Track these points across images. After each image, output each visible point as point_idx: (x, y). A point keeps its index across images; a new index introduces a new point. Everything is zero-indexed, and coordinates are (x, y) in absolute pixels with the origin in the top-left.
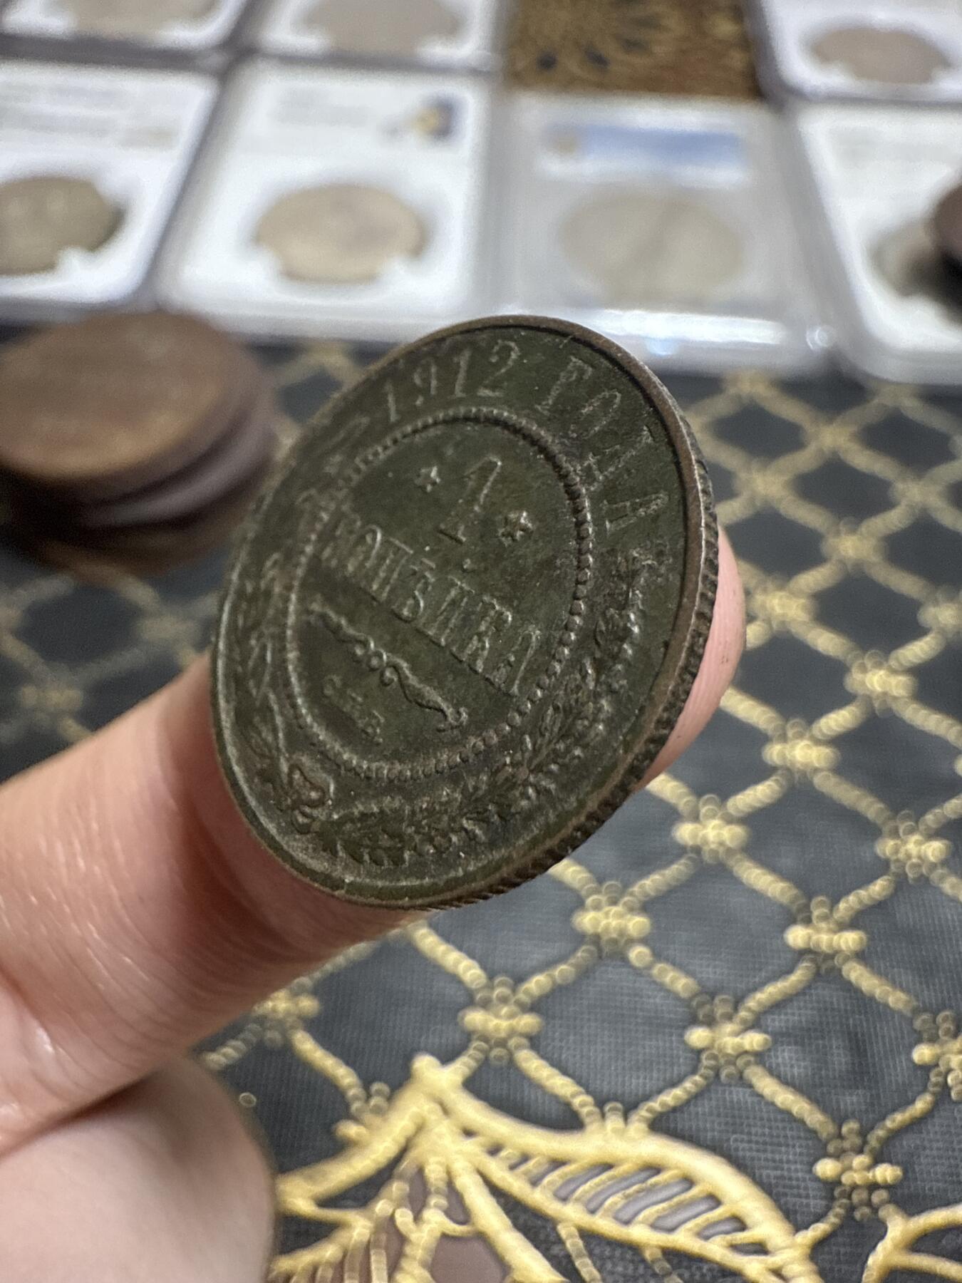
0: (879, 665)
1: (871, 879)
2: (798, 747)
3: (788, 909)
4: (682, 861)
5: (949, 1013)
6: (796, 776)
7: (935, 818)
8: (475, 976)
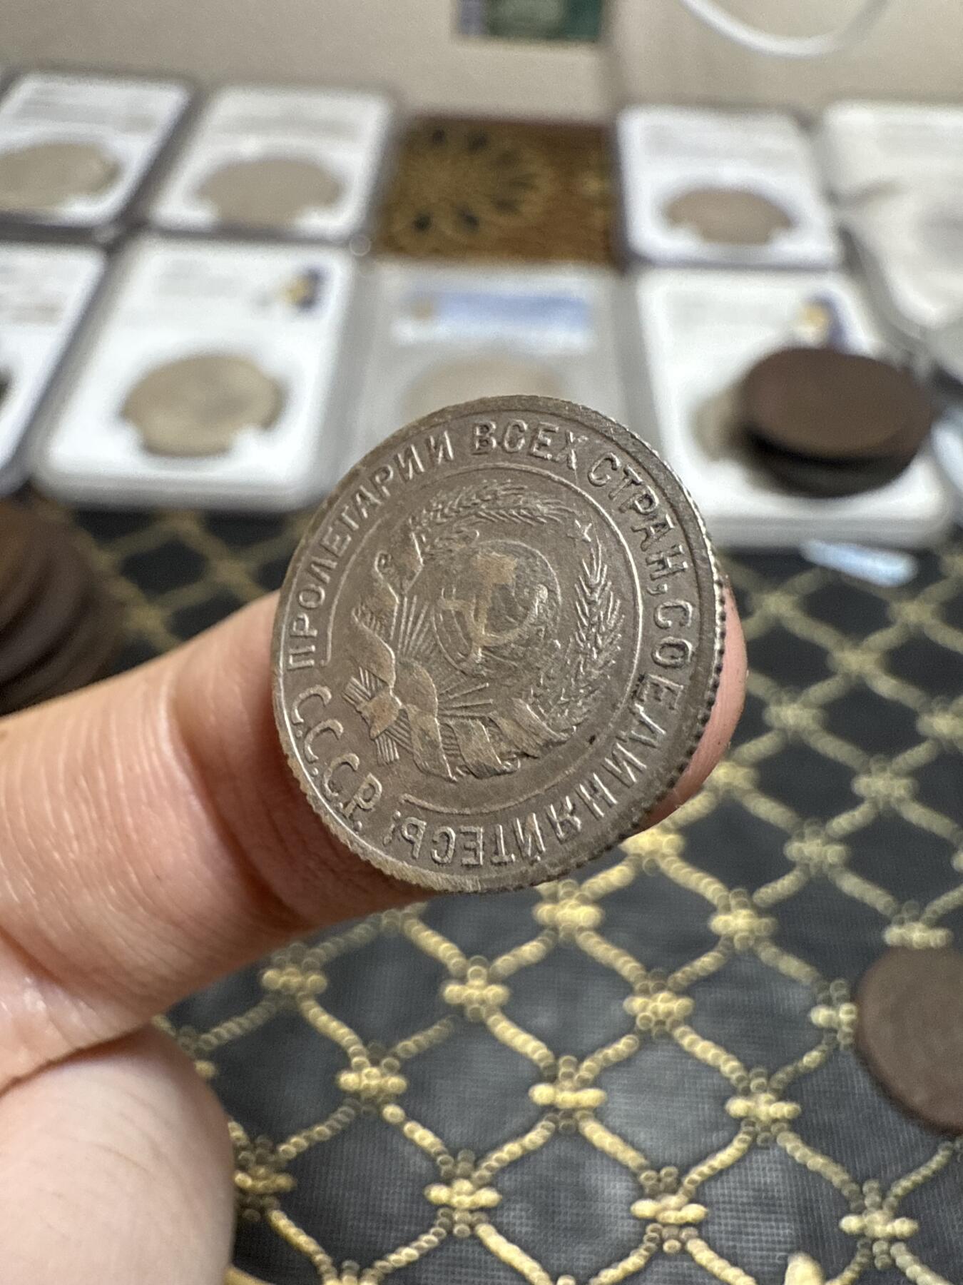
2: (567, 906)
3: (537, 1067)
4: (445, 1021)
5: (673, 1170)
6: (561, 935)
7: (684, 976)
8: (238, 1138)
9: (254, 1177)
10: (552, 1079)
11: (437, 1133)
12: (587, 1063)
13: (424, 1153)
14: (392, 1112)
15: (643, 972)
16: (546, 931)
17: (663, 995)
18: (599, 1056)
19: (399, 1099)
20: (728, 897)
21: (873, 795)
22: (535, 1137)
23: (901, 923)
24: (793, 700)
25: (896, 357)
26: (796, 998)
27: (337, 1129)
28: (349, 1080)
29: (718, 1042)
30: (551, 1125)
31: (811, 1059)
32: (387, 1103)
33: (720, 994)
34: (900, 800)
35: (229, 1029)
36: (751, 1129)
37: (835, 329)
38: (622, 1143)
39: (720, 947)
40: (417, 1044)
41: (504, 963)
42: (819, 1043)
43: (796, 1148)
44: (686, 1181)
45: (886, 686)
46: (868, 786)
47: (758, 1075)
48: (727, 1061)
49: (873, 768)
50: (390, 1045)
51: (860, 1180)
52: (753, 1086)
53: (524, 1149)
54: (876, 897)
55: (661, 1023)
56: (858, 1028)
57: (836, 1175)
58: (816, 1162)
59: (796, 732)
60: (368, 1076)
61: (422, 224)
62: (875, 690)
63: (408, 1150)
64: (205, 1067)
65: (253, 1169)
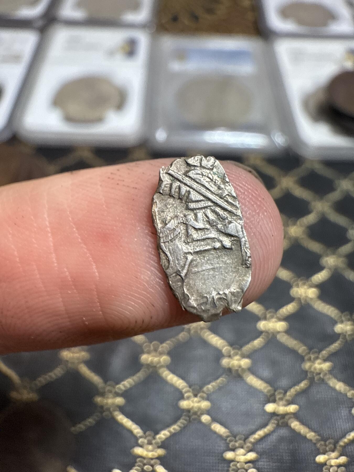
0: (304, 284)
1: (300, 381)
2: (271, 322)
3: (267, 396)
4: (224, 376)
5: (332, 441)
6: (271, 335)
7: (326, 352)
8: (138, 433)
9: (147, 451)
11: (226, 428)
14: (205, 418)
15: (308, 351)
16: (264, 334)
17: (318, 362)
18: (293, 390)
19: (208, 412)
20: (341, 316)
22: (269, 428)
27: (182, 427)
28: (184, 404)
30: (276, 422)
32: (202, 414)
35: (129, 382)
38: (308, 429)
39: (341, 339)
40: (213, 386)
41: (247, 349)
44: (338, 446)
48: (349, 391)
50: (201, 388)
53: (265, 433)
55: (320, 374)
60: (193, 402)
61: (175, 19)
63: (214, 436)
64: (119, 401)
65: (146, 446)
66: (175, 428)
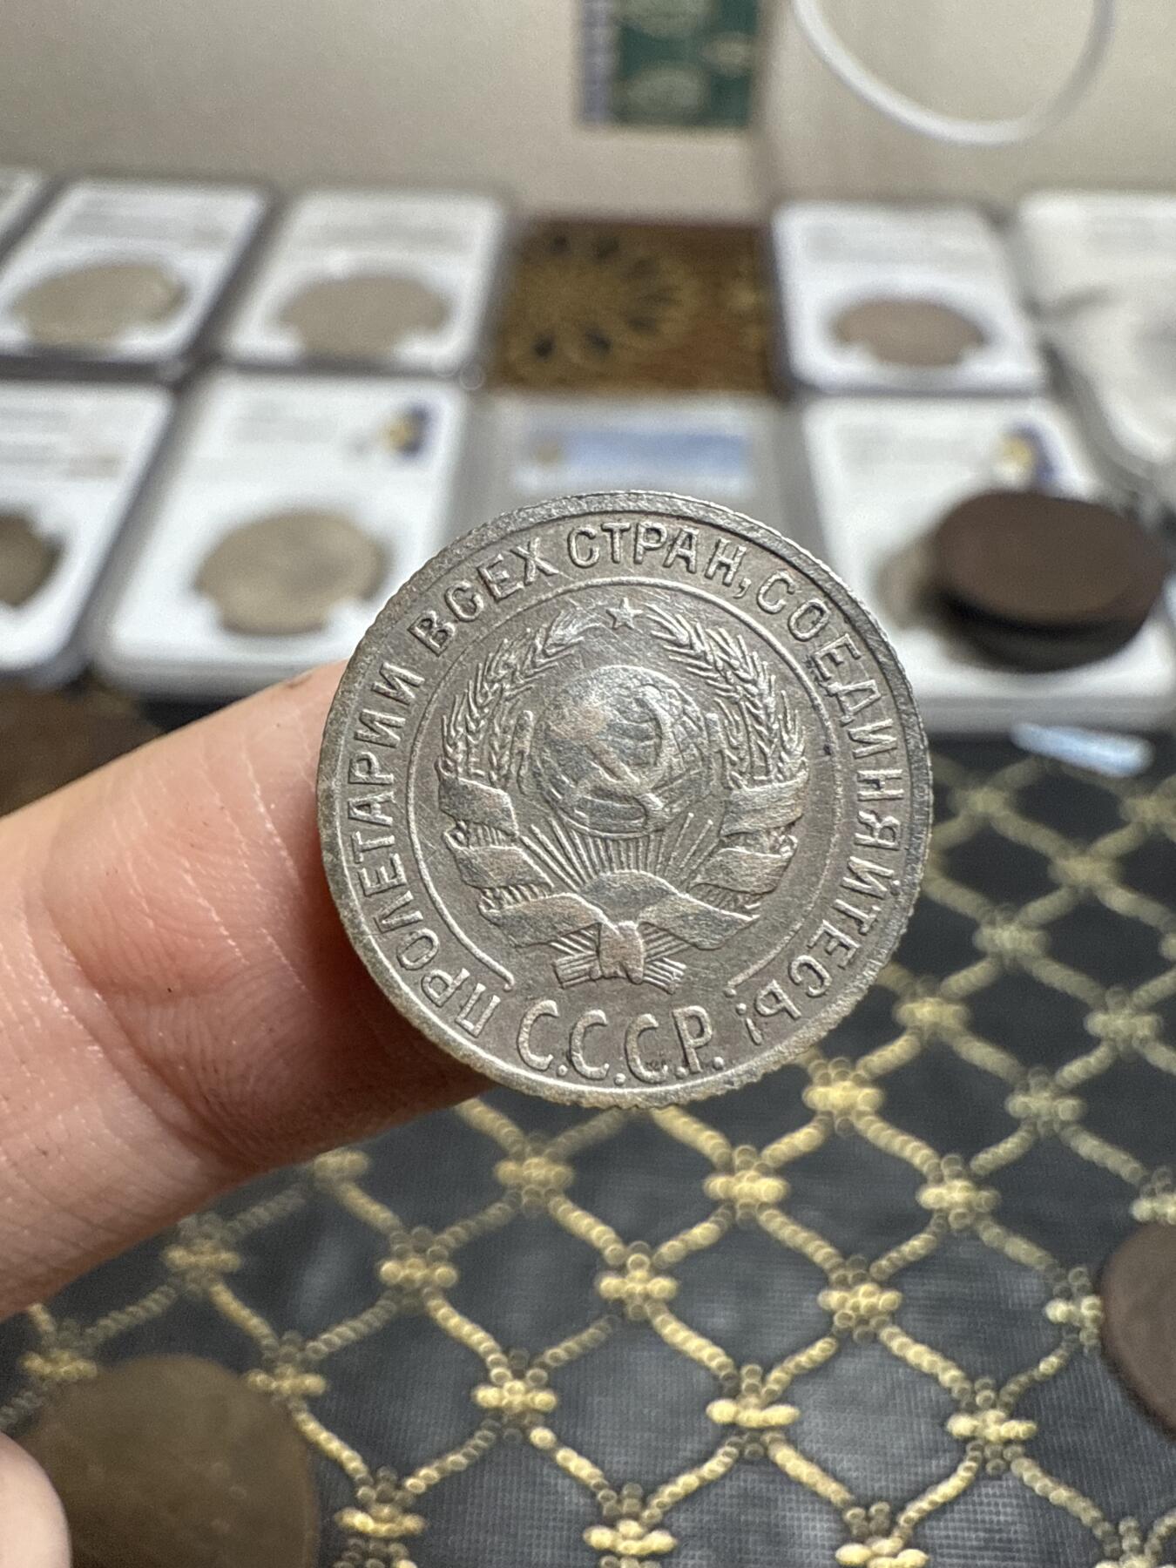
0: (843, 1076)
1: (810, 1342)
2: (745, 1178)
3: (715, 1378)
4: (602, 1323)
5: (885, 1507)
6: (739, 1214)
7: (889, 1263)
8: (356, 1470)
9: (376, 1519)
10: (734, 1394)
11: (595, 1463)
12: (776, 1374)
13: (582, 1486)
14: (541, 1436)
15: (840, 1260)
16: (720, 1210)
17: (864, 1288)
18: (790, 1365)
19: (548, 1419)
20: (939, 1165)
21: (1112, 1036)
22: (715, 1466)
23: (1152, 1194)
24: (1009, 920)
25: (1118, 499)
26: (1028, 1288)
27: (474, 1456)
28: (486, 1396)
29: (934, 1347)
30: (734, 1450)
31: (1048, 1365)
32: (534, 1425)
33: (936, 1285)
34: (1144, 1041)
35: (341, 1334)
36: (977, 1453)
37: (1043, 465)
38: (821, 1473)
39: (932, 1227)
40: (568, 1350)
41: (671, 1249)
42: (1057, 1345)
43: (1034, 1478)
44: (902, 1520)
45: (1120, 900)
46: (1105, 1025)
47: (985, 1387)
48: (945, 1370)
49: (1110, 1001)
50: (536, 1353)
51: (1113, 1517)
52: (979, 1400)
53: (702, 1479)
54: (1120, 1163)
55: (863, 1321)
56: (1104, 1327)
57: (1086, 1511)
58: (1060, 1494)
59: (1014, 959)
60: (511, 1391)
61: (544, 349)
62: (1108, 905)
63: (563, 1484)
64: (313, 1383)
65: (375, 1508)
66: (456, 1459)
